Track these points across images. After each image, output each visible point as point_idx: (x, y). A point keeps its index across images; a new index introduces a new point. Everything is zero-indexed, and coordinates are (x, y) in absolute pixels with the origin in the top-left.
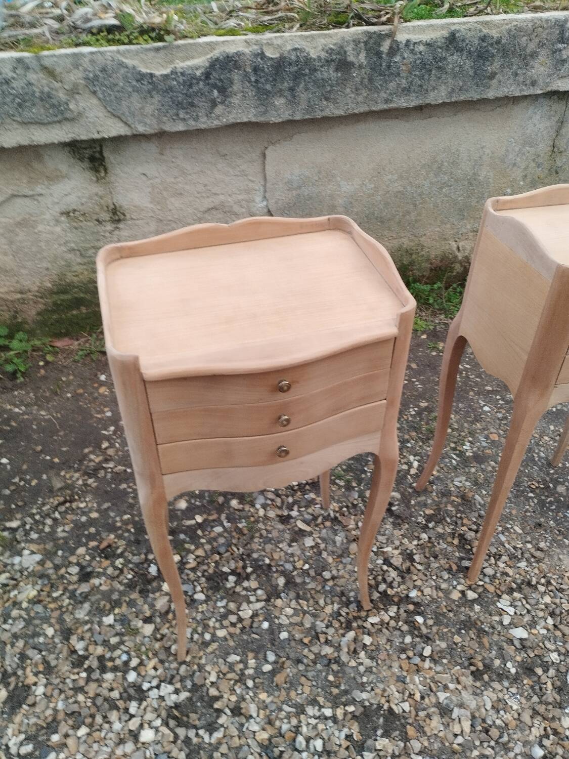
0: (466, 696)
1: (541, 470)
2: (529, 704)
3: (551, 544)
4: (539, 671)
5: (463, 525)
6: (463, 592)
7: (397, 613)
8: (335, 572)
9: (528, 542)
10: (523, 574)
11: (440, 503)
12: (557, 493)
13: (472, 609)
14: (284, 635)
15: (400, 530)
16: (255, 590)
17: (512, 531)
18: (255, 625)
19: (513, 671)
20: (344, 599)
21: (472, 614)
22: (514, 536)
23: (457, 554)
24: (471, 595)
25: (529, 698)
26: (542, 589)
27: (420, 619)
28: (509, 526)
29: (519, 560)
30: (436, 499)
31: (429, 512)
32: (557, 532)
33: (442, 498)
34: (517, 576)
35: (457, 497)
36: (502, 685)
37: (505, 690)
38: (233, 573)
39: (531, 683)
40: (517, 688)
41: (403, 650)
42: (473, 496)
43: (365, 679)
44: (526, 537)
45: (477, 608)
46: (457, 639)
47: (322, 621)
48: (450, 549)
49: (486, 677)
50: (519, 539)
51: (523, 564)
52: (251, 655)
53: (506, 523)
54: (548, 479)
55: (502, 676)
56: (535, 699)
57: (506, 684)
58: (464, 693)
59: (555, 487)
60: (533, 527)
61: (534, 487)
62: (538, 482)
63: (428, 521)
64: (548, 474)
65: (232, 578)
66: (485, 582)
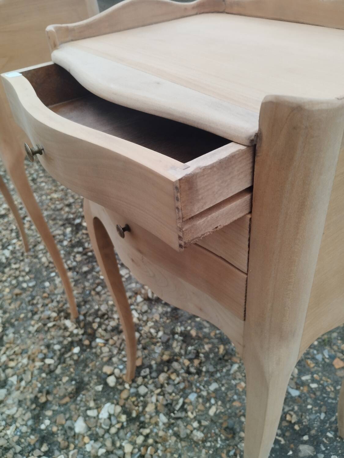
0: (16, 395)
1: (323, 422)
2: (14, 444)
3: (210, 447)
4: (45, 448)
5: (191, 360)
6: (112, 374)
7: (77, 335)
8: (103, 292)
9: (199, 422)
10: (153, 421)
11: (209, 338)
12: (297, 446)
13: (96, 384)
14: (47, 284)
15: (161, 318)
16: (75, 261)
17: (208, 405)
18: (51, 270)
19: (43, 427)
20: (82, 303)
21: (91, 385)
22: (200, 407)
23: (153, 363)
24: (111, 381)
25: (18, 443)
26: (140, 440)
27: (76, 350)
28: (213, 401)
29: (167, 415)
30: (212, 334)
31: (193, 333)
32: (232, 453)
33: (218, 338)
34: (147, 416)
35: (225, 349)
36: (29, 420)
37: (24, 423)
38: (84, 249)
39: (32, 443)
40: (27, 432)
41: (48, 346)
42: (236, 363)
43: (22, 331)
44: (206, 420)
45: (100, 388)
46: (65, 379)
47: (61, 297)
48: (156, 356)
49: (34, 406)
50: (200, 413)
51: (163, 419)
52: (32, 276)
53: (215, 398)
54: (313, 432)
55: (37, 418)
56: (18, 449)
57: (30, 423)
58: (18, 392)
59: (305, 443)
60: (224, 426)
61: (288, 418)
62: (299, 422)
63: (181, 334)
64: (323, 432)
65: (81, 249)
66: (129, 390)
